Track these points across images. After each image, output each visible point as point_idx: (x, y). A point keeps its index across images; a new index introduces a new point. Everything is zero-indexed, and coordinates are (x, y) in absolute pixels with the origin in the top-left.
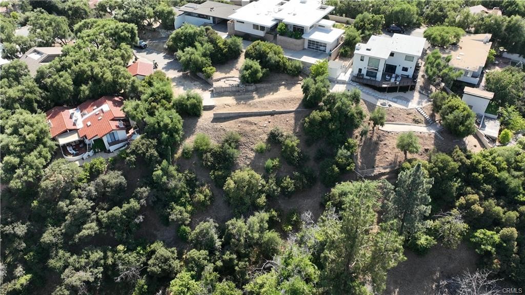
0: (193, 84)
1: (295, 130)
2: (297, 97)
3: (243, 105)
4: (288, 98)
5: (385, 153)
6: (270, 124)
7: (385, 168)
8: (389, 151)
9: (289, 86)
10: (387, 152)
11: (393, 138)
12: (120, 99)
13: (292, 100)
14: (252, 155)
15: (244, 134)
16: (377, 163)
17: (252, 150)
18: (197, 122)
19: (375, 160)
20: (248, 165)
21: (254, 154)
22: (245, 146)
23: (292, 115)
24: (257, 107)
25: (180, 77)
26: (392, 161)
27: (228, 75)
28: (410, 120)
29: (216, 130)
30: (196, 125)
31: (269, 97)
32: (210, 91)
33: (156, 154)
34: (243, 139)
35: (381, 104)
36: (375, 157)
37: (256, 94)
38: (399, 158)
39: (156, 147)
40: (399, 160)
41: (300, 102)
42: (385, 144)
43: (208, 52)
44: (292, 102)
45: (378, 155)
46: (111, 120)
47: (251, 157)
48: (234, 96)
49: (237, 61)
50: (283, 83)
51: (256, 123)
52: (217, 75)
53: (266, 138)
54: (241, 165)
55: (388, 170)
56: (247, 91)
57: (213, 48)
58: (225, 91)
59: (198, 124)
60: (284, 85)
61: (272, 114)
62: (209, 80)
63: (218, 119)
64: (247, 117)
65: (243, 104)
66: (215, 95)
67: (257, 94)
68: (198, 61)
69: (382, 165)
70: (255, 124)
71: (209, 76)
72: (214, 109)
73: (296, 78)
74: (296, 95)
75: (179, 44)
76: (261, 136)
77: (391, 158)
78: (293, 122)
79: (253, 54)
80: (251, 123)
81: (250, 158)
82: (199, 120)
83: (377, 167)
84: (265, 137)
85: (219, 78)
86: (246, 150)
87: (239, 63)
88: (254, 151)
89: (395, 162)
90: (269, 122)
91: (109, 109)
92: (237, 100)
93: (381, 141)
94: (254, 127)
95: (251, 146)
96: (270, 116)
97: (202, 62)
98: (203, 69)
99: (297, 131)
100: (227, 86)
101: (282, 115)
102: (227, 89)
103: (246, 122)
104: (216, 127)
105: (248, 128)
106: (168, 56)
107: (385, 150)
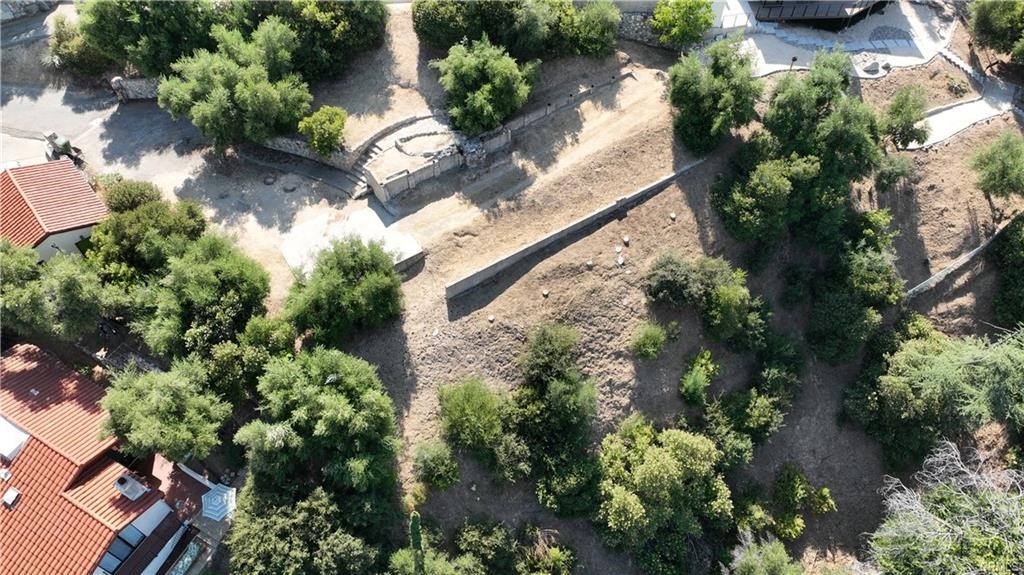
0: (277, 188)
1: (703, 239)
2: (654, 124)
3: (515, 216)
4: (632, 140)
5: (941, 214)
6: (632, 250)
7: (954, 255)
8: (950, 204)
9: (606, 91)
10: (946, 210)
11: (944, 162)
12: (28, 356)
13: (643, 141)
14: (625, 372)
15: (572, 316)
16: (930, 247)
17: (618, 355)
18: (405, 338)
19: (921, 241)
20: (627, 410)
21: (629, 367)
22: (591, 350)
23: (674, 193)
24: (561, 204)
25: (206, 176)
26: (967, 229)
27: (390, 119)
28: (943, 93)
29: (479, 340)
30: (405, 350)
31: (571, 158)
32: (360, 197)
33: (356, 544)
34: (577, 334)
35: (867, 71)
36: (916, 232)
37: (521, 157)
38: (979, 215)
39: (342, 521)
40: (981, 221)
41: (669, 140)
42: (932, 188)
43: (286, 55)
44: (647, 148)
45: (924, 223)
46: (73, 485)
47: (625, 379)
48: (459, 190)
49: (389, 55)
50: (583, 90)
51: (590, 263)
52: (356, 130)
53: (644, 300)
54: (607, 415)
55: (964, 258)
56: (492, 157)
57: (294, 34)
58: (419, 185)
59: (414, 345)
60: (587, 95)
61: (618, 213)
62: (334, 159)
63: (465, 299)
64: (553, 252)
65: (510, 209)
66: (391, 209)
67: (525, 154)
68: (267, 103)
69: (944, 249)
70: (590, 268)
71: (330, 143)
72: (427, 263)
73: (610, 62)
74: (644, 119)
75: (129, 48)
76: (625, 302)
77: (960, 222)
78: (688, 216)
79: (459, 19)
80: (575, 271)
81: (624, 385)
82: (406, 328)
83: (934, 258)
84: (638, 298)
85: (367, 138)
86: (601, 362)
87: (399, 60)
88: (626, 357)
89: (975, 231)
90: (627, 244)
91: (24, 438)
92: (477, 199)
93: (916, 182)
94: (590, 281)
95: (611, 344)
96: (614, 224)
97: (284, 100)
98: (301, 125)
99: (711, 239)
100: (423, 163)
101: (650, 203)
102: (425, 176)
103: (560, 272)
104: (473, 329)
105: (574, 291)
106: (83, 94)
107: (937, 205)
